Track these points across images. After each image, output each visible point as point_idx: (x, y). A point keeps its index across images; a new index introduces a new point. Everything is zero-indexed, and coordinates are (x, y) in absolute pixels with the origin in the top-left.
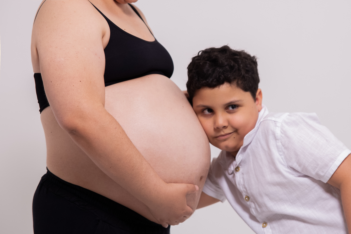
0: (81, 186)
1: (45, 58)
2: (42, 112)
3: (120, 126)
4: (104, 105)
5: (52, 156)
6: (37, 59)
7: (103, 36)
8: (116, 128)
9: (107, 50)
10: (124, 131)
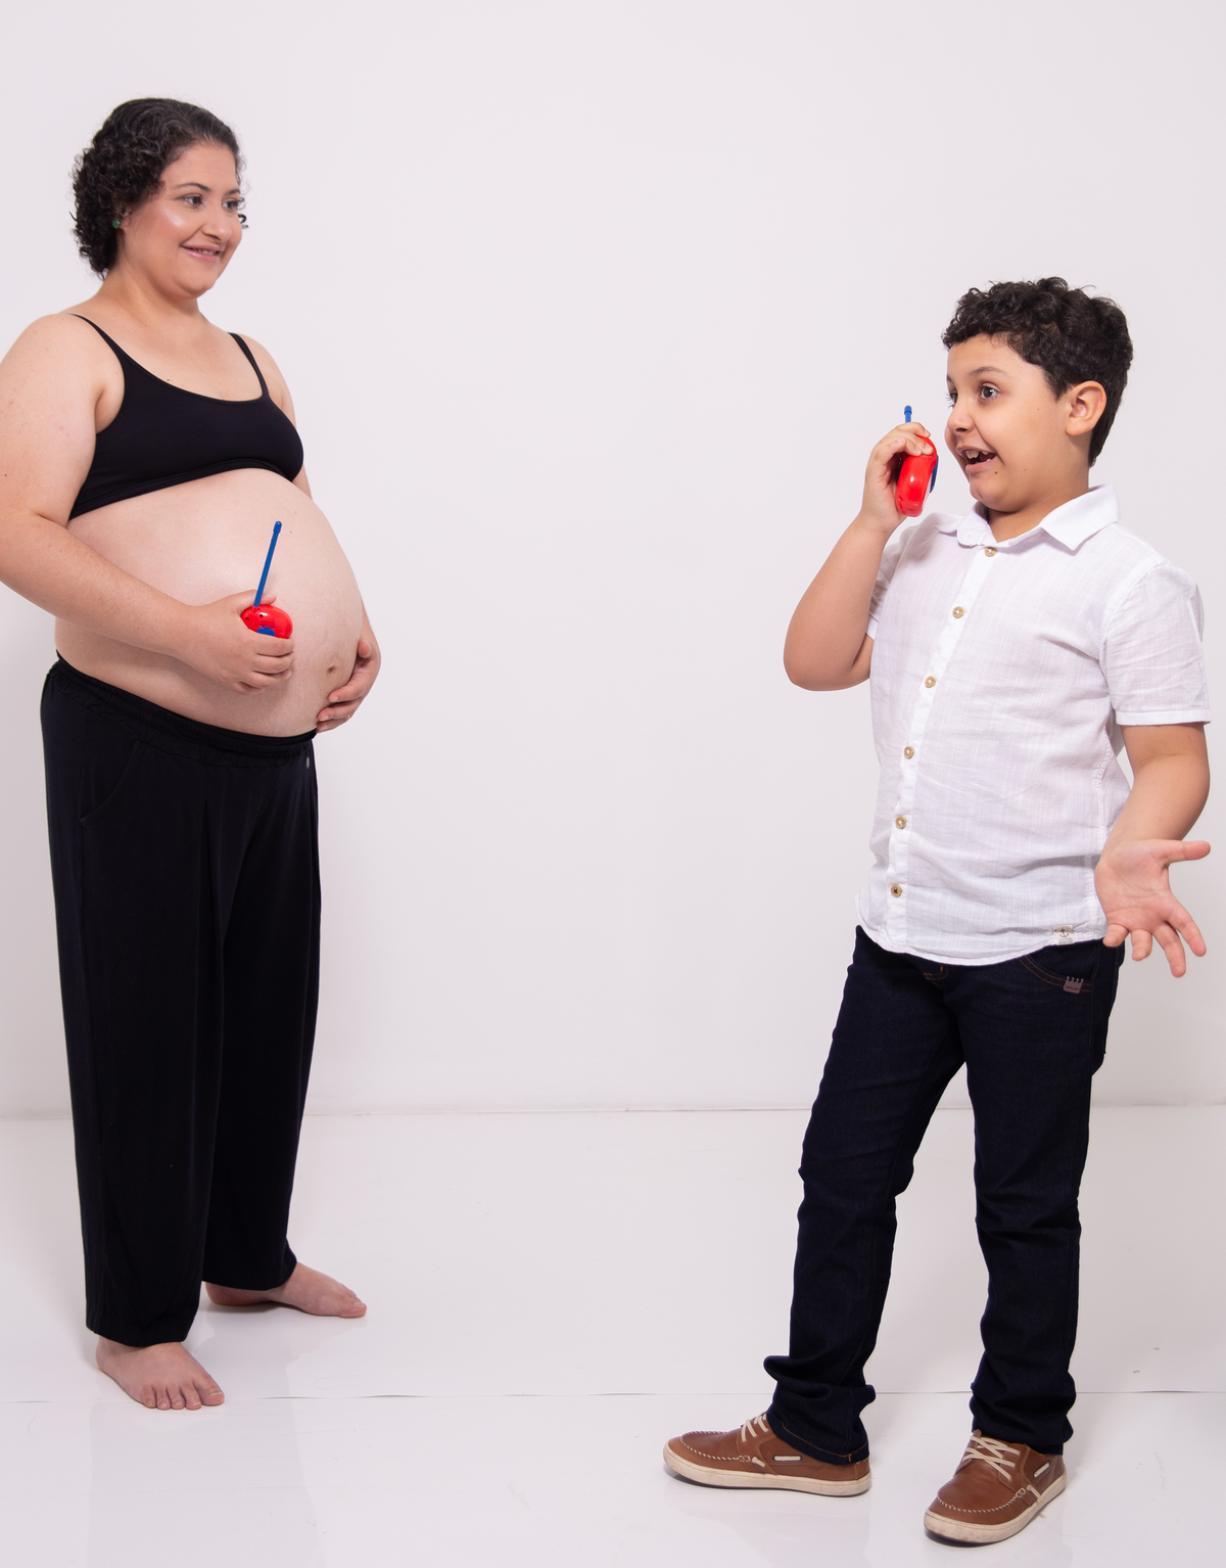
7: (100, 395)
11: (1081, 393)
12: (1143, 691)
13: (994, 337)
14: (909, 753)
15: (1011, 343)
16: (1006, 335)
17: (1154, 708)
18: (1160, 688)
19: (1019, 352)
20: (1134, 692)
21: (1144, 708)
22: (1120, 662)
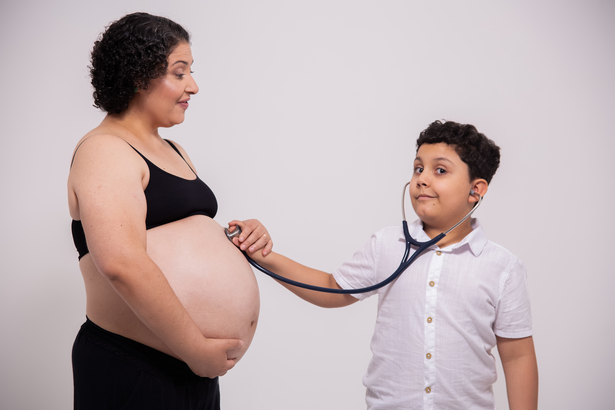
0: (121, 335)
1: (85, 204)
2: (81, 259)
3: (163, 275)
4: (146, 250)
5: (93, 303)
6: (76, 205)
7: (143, 178)
8: (159, 276)
9: (147, 192)
10: (166, 281)
11: (478, 183)
12: (515, 323)
13: (450, 145)
14: (429, 356)
15: (457, 150)
16: (455, 145)
17: (518, 330)
18: (521, 321)
19: (459, 155)
20: (512, 323)
21: (516, 331)
22: (506, 310)
